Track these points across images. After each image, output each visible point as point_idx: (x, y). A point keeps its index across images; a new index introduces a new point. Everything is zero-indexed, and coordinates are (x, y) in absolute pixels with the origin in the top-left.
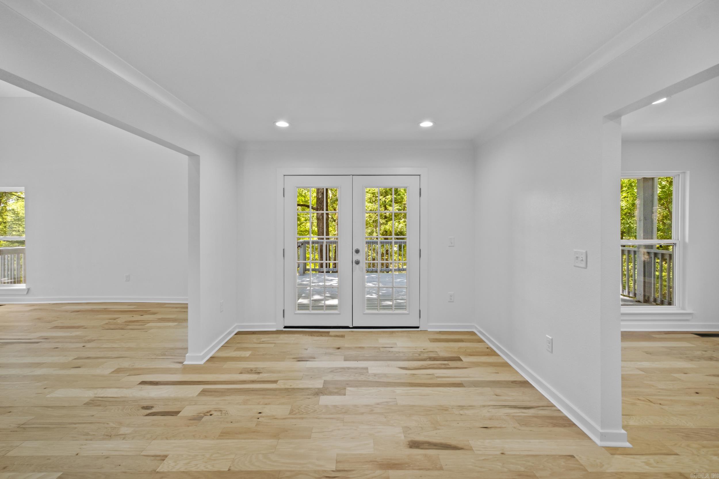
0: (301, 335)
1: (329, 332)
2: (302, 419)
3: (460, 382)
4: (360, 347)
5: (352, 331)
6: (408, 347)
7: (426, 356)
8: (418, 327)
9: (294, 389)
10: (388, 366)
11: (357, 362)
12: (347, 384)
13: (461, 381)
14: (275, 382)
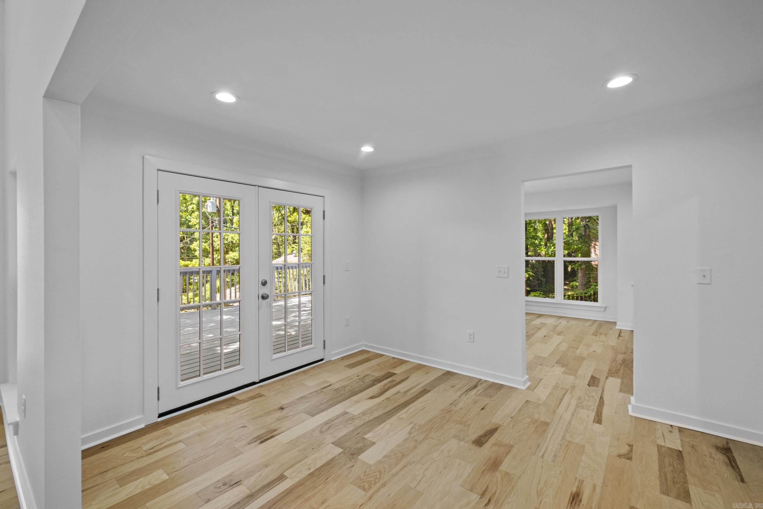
0: (202, 415)
1: (233, 398)
2: (385, 486)
3: (422, 389)
4: (302, 397)
5: (261, 386)
6: (342, 380)
7: (368, 380)
8: (322, 360)
9: (319, 469)
10: (357, 402)
11: (326, 411)
12: (358, 434)
13: (422, 387)
14: (281, 478)
